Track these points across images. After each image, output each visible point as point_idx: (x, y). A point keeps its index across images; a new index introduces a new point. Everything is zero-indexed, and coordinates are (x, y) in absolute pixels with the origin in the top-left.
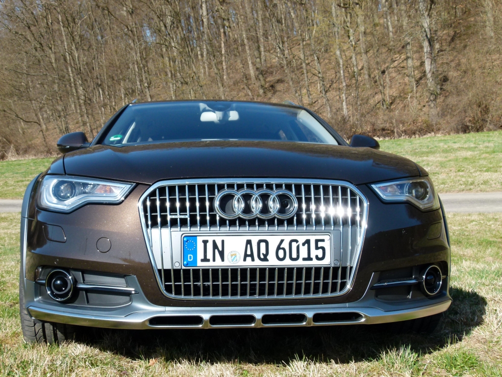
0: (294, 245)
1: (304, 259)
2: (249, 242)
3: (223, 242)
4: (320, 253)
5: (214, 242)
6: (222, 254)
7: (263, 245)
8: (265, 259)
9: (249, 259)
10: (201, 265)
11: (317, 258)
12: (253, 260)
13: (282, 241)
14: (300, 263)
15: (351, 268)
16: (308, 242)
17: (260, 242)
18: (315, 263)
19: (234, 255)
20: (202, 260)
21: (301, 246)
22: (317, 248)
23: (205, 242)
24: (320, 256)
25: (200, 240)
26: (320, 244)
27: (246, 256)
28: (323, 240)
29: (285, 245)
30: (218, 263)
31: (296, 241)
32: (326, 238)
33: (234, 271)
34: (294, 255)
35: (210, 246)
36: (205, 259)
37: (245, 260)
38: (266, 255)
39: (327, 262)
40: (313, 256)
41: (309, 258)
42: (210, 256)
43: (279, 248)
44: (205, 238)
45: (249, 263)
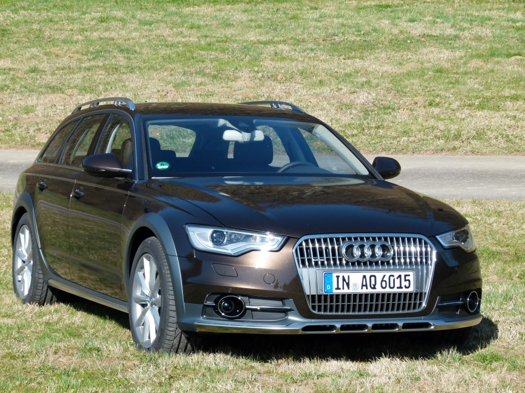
0: (392, 278)
1: (398, 288)
2: (364, 277)
3: (349, 276)
4: (407, 284)
5: (343, 277)
6: (348, 284)
7: (373, 279)
8: (374, 288)
9: (364, 288)
10: (335, 292)
11: (406, 287)
12: (367, 288)
13: (384, 276)
14: (395, 290)
15: (425, 293)
16: (400, 276)
17: (371, 276)
18: (404, 290)
19: (355, 285)
20: (336, 289)
21: (396, 279)
22: (405, 280)
23: (338, 277)
24: (407, 286)
25: (334, 275)
26: (407, 278)
27: (363, 285)
28: (409, 275)
29: (386, 279)
30: (346, 291)
31: (393, 276)
32: (411, 273)
33: (355, 295)
34: (392, 286)
35: (341, 279)
36: (338, 288)
37: (362, 288)
38: (375, 285)
39: (411, 289)
40: (403, 286)
41: (401, 287)
42: (340, 286)
43: (382, 281)
44: (338, 274)
45: (364, 291)
